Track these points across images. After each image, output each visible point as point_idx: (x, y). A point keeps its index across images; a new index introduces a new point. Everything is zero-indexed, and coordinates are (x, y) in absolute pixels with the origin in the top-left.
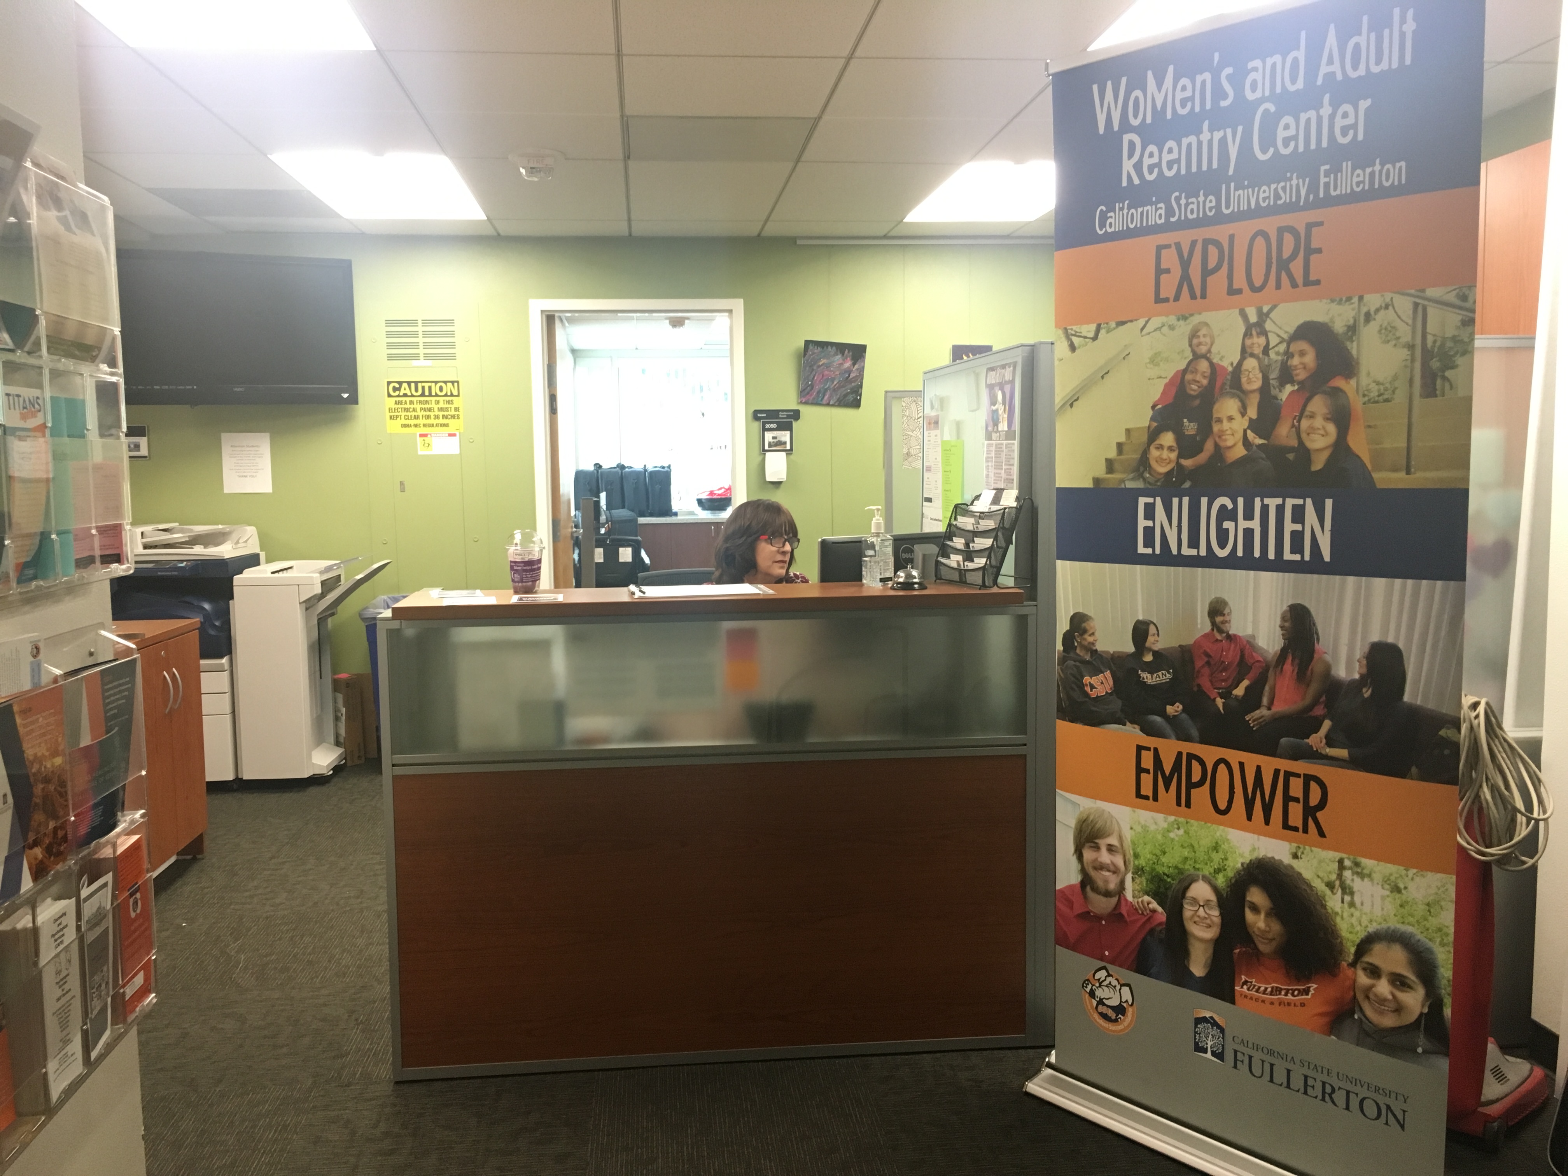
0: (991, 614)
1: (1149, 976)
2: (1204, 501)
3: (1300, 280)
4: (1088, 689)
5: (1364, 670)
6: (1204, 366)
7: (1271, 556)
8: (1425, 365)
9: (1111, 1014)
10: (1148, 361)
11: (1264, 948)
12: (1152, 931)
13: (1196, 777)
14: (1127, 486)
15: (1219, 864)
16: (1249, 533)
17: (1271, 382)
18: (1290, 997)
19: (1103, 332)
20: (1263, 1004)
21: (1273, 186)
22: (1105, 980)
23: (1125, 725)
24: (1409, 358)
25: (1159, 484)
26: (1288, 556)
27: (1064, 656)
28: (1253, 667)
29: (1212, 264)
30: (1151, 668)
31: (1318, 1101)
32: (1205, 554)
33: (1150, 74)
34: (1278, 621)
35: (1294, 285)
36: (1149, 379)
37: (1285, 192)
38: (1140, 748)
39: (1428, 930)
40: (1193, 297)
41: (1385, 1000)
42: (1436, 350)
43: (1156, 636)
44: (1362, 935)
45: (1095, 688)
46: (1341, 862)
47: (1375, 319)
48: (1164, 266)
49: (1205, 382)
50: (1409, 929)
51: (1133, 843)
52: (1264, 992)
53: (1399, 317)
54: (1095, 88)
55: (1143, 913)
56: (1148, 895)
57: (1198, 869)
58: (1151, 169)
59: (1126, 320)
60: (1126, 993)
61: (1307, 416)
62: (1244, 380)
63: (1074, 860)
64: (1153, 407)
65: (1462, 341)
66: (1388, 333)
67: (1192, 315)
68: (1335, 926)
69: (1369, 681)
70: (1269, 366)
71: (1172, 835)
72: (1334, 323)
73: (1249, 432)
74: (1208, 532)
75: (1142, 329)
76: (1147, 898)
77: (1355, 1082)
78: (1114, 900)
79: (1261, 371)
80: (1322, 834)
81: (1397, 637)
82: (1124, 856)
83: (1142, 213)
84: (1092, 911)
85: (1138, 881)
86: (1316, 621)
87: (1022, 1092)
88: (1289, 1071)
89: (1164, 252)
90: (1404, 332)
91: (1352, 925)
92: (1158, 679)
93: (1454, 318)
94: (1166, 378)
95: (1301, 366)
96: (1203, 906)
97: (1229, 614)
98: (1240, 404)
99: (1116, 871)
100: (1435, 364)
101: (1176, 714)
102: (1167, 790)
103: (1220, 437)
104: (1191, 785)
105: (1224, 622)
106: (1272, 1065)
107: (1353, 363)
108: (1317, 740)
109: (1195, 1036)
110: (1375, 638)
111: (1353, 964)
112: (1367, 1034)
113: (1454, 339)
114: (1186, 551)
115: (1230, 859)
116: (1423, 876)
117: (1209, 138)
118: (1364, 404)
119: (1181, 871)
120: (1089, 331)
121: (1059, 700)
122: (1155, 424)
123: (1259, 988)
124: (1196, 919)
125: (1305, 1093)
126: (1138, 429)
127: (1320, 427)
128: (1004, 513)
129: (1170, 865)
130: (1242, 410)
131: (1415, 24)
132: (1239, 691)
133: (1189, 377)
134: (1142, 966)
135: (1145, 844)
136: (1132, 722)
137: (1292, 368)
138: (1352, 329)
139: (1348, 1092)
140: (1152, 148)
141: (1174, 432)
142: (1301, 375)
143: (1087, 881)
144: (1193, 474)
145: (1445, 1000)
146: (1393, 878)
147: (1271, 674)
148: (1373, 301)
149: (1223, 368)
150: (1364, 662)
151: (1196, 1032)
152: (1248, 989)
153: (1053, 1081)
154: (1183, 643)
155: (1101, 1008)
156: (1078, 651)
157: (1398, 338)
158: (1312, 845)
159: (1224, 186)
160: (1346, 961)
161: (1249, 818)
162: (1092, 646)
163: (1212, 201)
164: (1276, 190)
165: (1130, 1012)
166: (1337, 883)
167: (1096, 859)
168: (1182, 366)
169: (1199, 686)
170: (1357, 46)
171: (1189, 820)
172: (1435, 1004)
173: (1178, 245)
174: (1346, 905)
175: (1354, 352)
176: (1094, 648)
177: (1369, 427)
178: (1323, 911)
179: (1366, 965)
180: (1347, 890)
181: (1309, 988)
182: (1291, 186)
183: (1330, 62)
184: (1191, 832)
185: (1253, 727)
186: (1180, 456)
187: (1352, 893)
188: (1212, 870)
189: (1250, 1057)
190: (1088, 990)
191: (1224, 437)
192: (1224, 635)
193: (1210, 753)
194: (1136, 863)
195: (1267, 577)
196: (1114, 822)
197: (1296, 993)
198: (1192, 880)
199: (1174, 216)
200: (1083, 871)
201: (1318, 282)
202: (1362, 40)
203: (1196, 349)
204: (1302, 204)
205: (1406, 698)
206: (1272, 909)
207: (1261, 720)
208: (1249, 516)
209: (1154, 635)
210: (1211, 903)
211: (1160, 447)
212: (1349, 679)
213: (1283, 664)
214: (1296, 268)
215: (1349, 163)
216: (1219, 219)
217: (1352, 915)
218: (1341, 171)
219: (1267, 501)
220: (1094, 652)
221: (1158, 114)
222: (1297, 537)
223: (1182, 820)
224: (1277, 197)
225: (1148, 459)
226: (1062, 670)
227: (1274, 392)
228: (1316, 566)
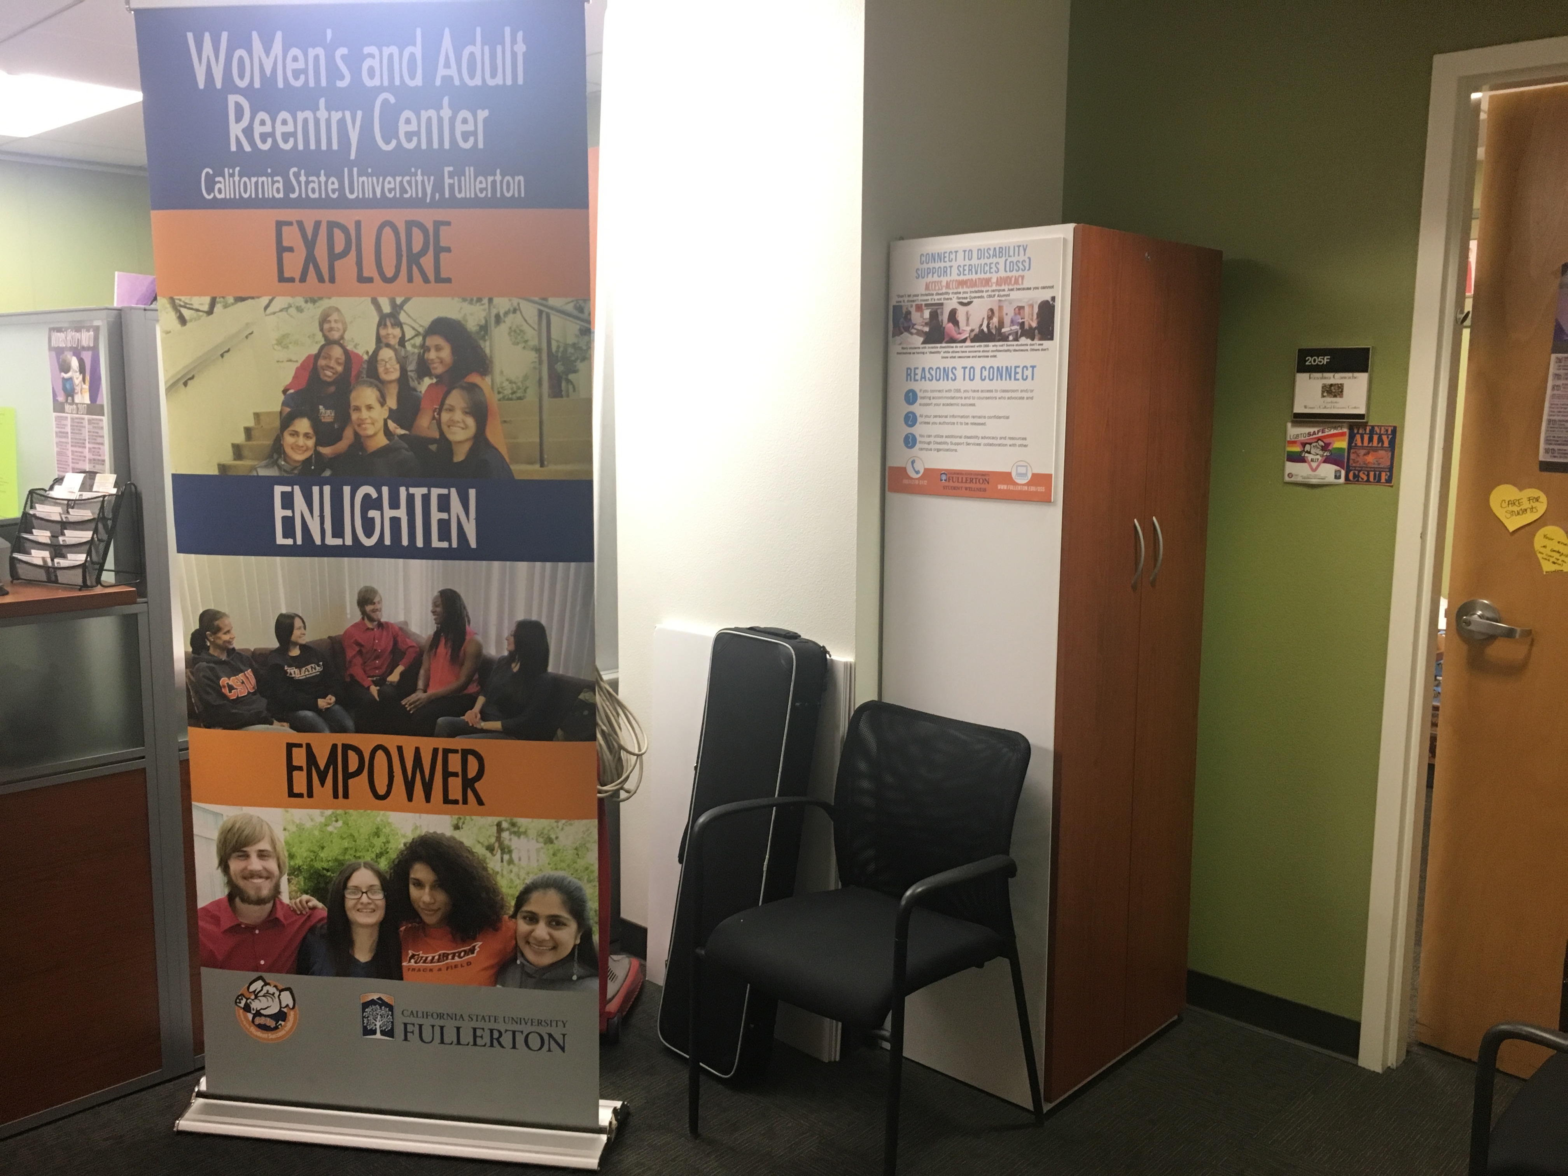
0: (93, 617)
1: (313, 974)
2: (347, 490)
3: (431, 276)
4: (226, 691)
5: (512, 647)
6: (337, 352)
7: (420, 543)
8: (551, 368)
9: (271, 1023)
10: (275, 342)
11: (430, 919)
12: (312, 929)
13: (353, 766)
14: (260, 474)
15: (381, 848)
16: (395, 522)
17: (409, 373)
18: (457, 959)
19: (218, 308)
20: (430, 973)
21: (398, 179)
22: (262, 990)
23: (271, 724)
24: (537, 360)
25: (296, 472)
26: (436, 543)
27: (194, 659)
28: (407, 653)
29: (339, 248)
30: (299, 663)
31: (487, 1049)
32: (350, 543)
33: (255, 35)
34: (430, 608)
35: (426, 280)
36: (278, 362)
37: (410, 186)
38: (290, 746)
39: (577, 871)
40: (321, 279)
41: (544, 941)
42: (560, 355)
43: (303, 629)
44: (521, 888)
45: (234, 689)
46: (499, 825)
47: (504, 322)
48: (285, 244)
49: (340, 369)
50: (560, 874)
51: (287, 843)
52: (432, 961)
53: (526, 321)
54: (190, 36)
55: (301, 913)
56: (307, 894)
57: (359, 857)
58: (264, 137)
59: (246, 296)
60: (286, 998)
61: (446, 410)
62: (381, 370)
63: (219, 874)
64: (285, 392)
65: (580, 349)
66: (516, 334)
67: (321, 298)
68: (495, 884)
69: (517, 657)
70: (406, 358)
71: (330, 829)
72: (467, 321)
73: (390, 422)
74: (352, 521)
75: (266, 308)
76: (305, 897)
77: (519, 1021)
78: (269, 906)
79: (398, 362)
80: (480, 802)
81: (540, 614)
82: (278, 859)
83: (256, 183)
84: (242, 923)
85: (294, 881)
86: (466, 605)
87: (174, 1132)
88: (458, 1029)
89: (285, 229)
90: (531, 334)
91: (512, 881)
92: (307, 673)
93: (574, 327)
94: (297, 361)
95: (439, 361)
96: (366, 893)
97: (379, 602)
98: (378, 393)
99: (269, 876)
100: (559, 367)
101: (329, 706)
102: (323, 783)
103: (359, 425)
104: (348, 776)
105: (374, 611)
106: (442, 1028)
107: (487, 362)
108: (472, 717)
109: (363, 1021)
110: (521, 617)
111: (514, 916)
112: (529, 975)
113: (574, 345)
114: (331, 541)
115: (392, 841)
116: (571, 825)
117: (327, 116)
118: (499, 400)
119: (341, 863)
120: (202, 304)
121: (190, 705)
122: (288, 410)
123: (427, 958)
124: (359, 906)
125: (475, 1044)
126: (269, 414)
127: (460, 420)
128: (103, 502)
129: (330, 859)
130: (381, 400)
131: (524, 47)
132: (394, 677)
133: (322, 362)
134: (303, 966)
135: (301, 843)
136: (280, 720)
137: (430, 362)
138: (484, 329)
139: (514, 1032)
140: (262, 115)
141: (309, 418)
142: (439, 369)
143: (235, 893)
144: (333, 462)
145: (594, 929)
146: (546, 832)
147: (425, 657)
148: (502, 304)
149: (357, 355)
150: (512, 639)
151: (363, 1017)
152: (416, 962)
153: (207, 1110)
154: (333, 634)
155: (258, 1020)
156: (211, 651)
157: (526, 341)
158: (471, 815)
159: (346, 170)
160: (507, 914)
161: (410, 799)
162: (227, 644)
163: (334, 183)
164: (401, 182)
165: (291, 1016)
166: (497, 845)
167: (245, 869)
168: (314, 350)
169: (352, 676)
170: (472, 54)
171: (347, 811)
172: (586, 935)
173: (300, 224)
174: (505, 863)
175: (487, 351)
176: (231, 647)
177: (505, 422)
178: (484, 873)
179: (525, 914)
180: (505, 850)
181: (474, 947)
182: (416, 182)
183: (447, 65)
184: (350, 823)
185: (410, 710)
186: (317, 444)
187: (510, 852)
188: (374, 856)
189: (420, 1026)
190: (242, 1005)
191: (364, 426)
192: (376, 623)
193: (366, 742)
194: (292, 863)
195: (417, 565)
196: (265, 828)
197: (462, 954)
198: (354, 869)
199: (293, 191)
200: (231, 883)
201: (448, 280)
202: (477, 49)
203: (327, 333)
204: (428, 200)
205: (550, 669)
206: (435, 881)
207: (417, 703)
208: (395, 505)
209: (300, 628)
210: (375, 888)
211: (295, 434)
212: (499, 656)
213: (437, 649)
214: (427, 262)
215: (472, 169)
216: (342, 203)
217: (511, 871)
218: (465, 176)
219: (412, 490)
220: (231, 652)
221: (269, 81)
222: (444, 526)
223: (339, 812)
224: (403, 190)
225: (281, 446)
226: (192, 673)
227: (413, 384)
228: (462, 553)
